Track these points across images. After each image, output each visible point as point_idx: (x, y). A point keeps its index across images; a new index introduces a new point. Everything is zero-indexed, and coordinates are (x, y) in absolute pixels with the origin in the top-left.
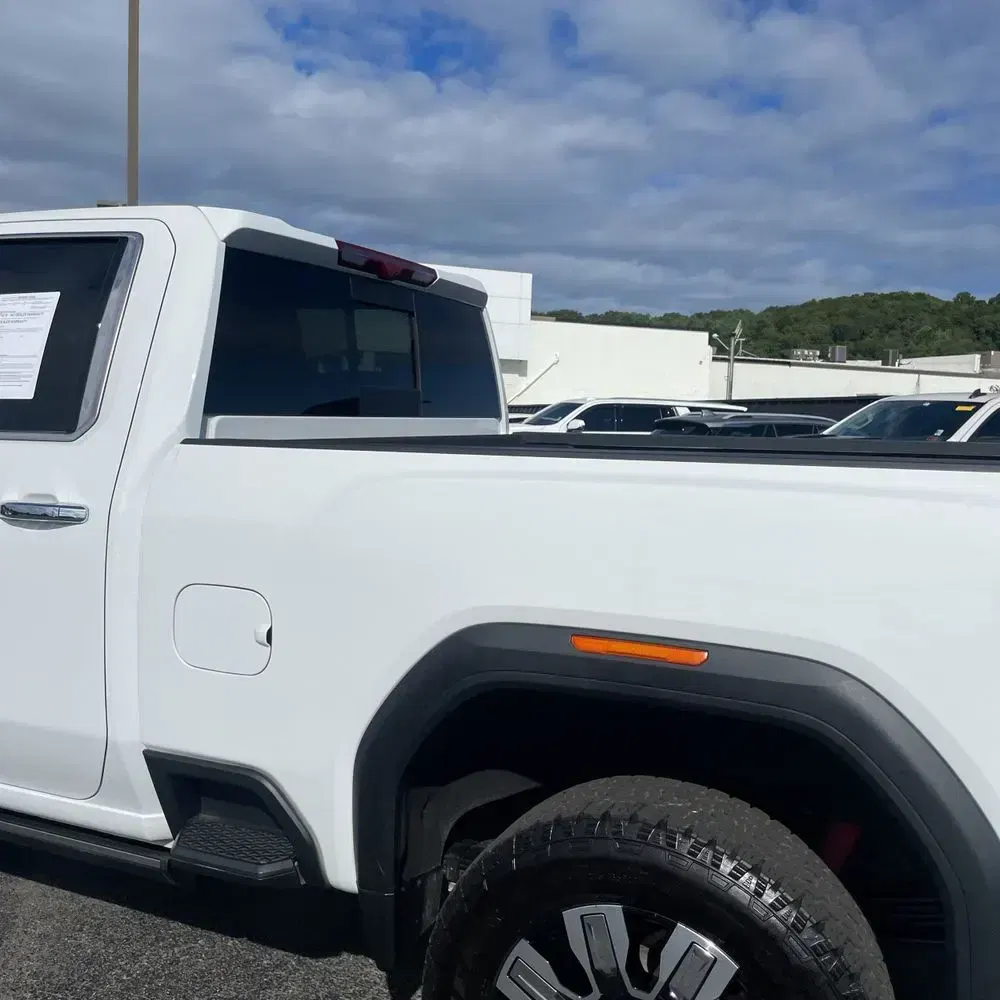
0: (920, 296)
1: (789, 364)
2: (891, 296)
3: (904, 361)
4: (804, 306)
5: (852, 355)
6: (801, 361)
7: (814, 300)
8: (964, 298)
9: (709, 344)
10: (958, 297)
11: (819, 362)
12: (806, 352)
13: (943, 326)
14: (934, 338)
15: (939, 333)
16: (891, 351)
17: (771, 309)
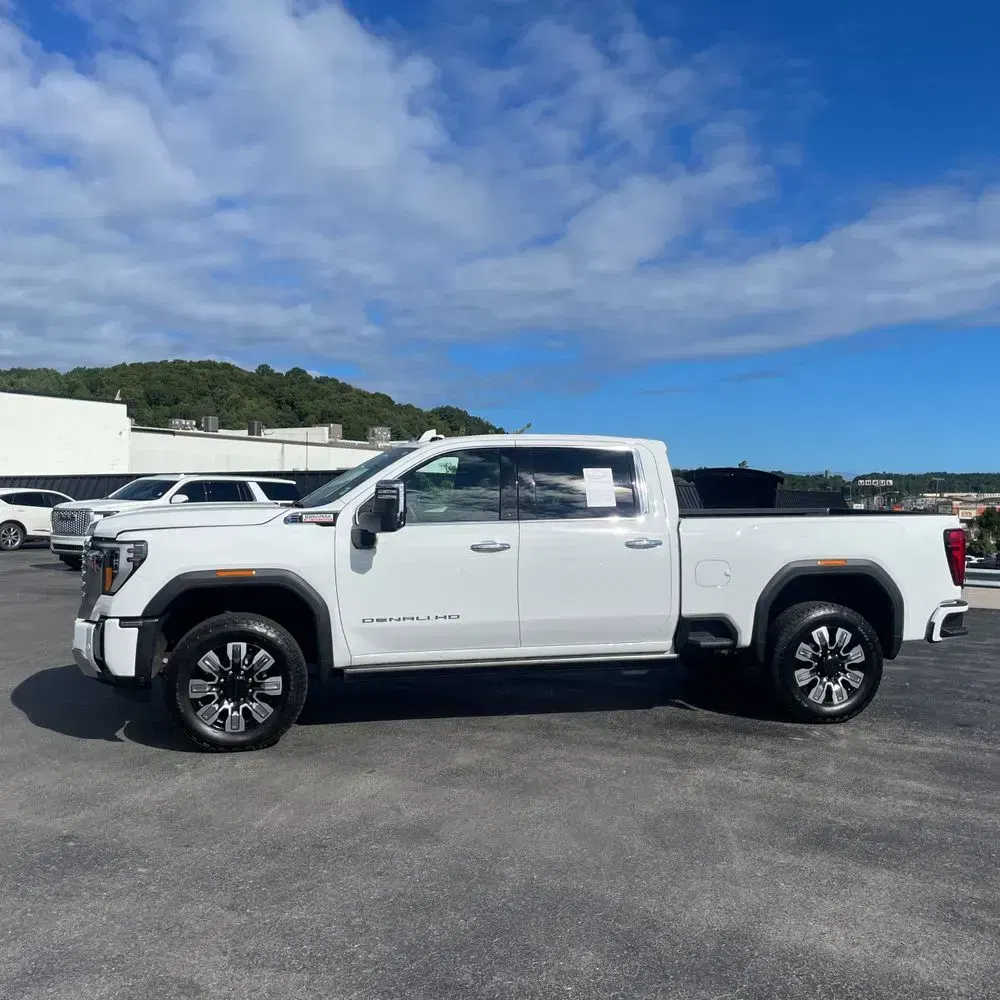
0: (226, 366)
1: (173, 433)
2: (201, 364)
3: (268, 431)
4: (115, 369)
5: (223, 426)
6: (181, 430)
7: (124, 364)
8: (264, 370)
9: (128, 416)
10: (259, 368)
11: (196, 431)
12: (183, 422)
13: (246, 393)
14: (243, 405)
15: (247, 401)
16: (256, 422)
17: (78, 370)
